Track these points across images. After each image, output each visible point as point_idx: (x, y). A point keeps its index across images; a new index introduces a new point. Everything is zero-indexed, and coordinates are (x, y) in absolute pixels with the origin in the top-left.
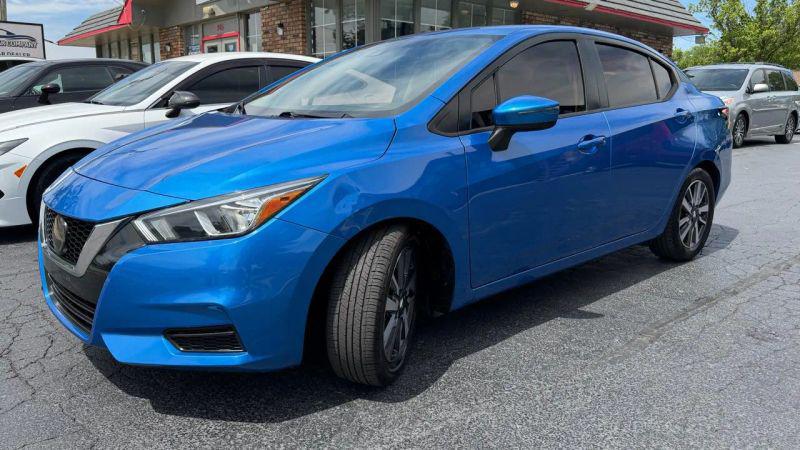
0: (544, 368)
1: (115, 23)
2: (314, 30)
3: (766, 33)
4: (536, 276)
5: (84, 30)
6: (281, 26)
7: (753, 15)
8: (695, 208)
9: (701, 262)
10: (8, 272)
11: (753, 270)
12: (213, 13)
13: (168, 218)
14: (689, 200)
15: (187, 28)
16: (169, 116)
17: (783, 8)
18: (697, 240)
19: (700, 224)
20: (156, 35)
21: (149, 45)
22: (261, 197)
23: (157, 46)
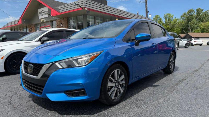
0: (153, 98)
1: (17, 24)
2: (70, 25)
3: (168, 26)
4: (142, 78)
5: (8, 25)
6: (62, 24)
7: (164, 23)
8: (172, 61)
9: (174, 74)
10: (2, 84)
11: (186, 75)
12: (43, 21)
13: (65, 62)
14: (171, 59)
15: (36, 25)
16: (41, 43)
17: (171, 21)
18: (173, 69)
19: (173, 65)
20: (28, 27)
21: (25, 29)
22: (89, 56)
23: (28, 29)
